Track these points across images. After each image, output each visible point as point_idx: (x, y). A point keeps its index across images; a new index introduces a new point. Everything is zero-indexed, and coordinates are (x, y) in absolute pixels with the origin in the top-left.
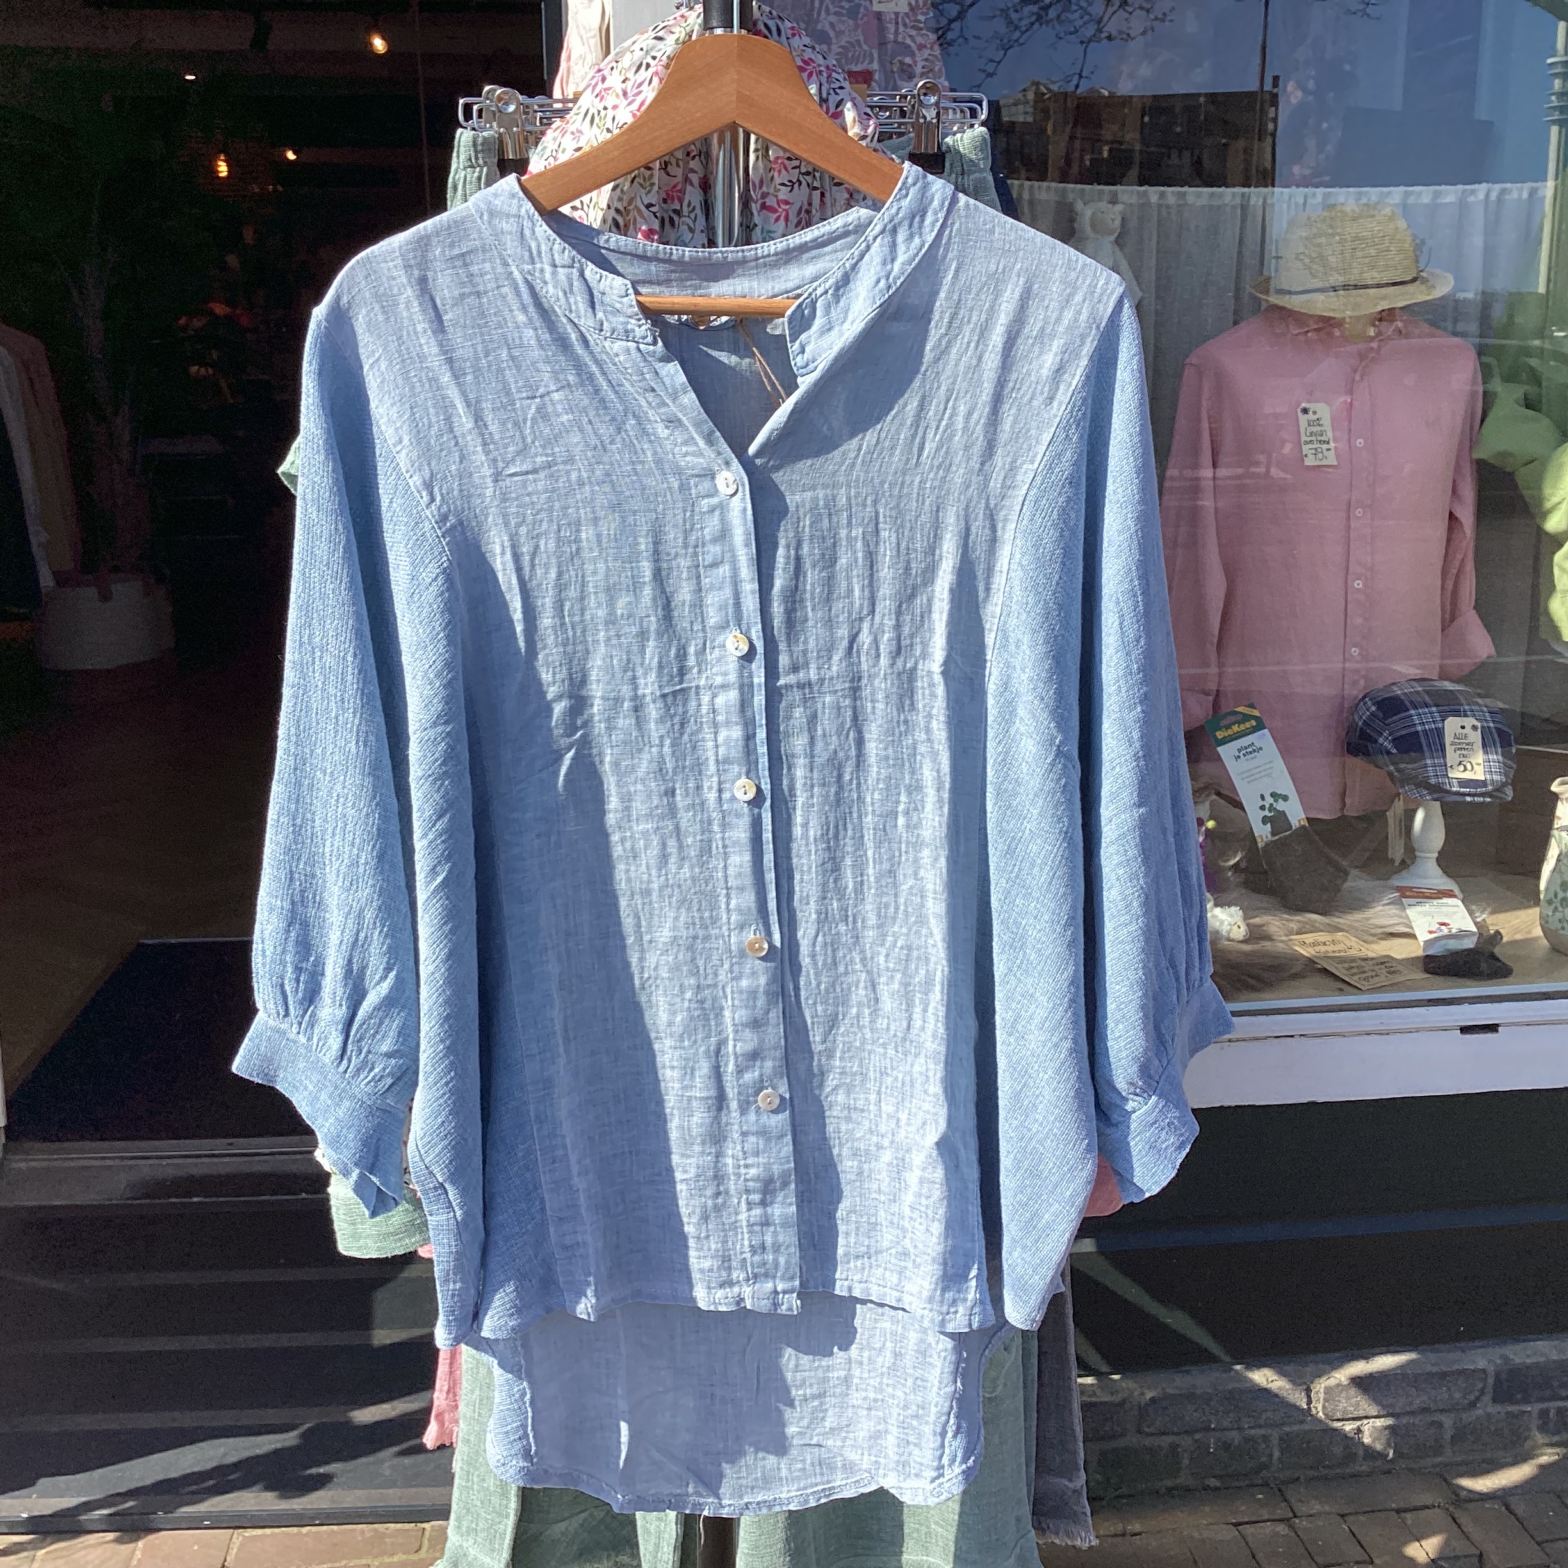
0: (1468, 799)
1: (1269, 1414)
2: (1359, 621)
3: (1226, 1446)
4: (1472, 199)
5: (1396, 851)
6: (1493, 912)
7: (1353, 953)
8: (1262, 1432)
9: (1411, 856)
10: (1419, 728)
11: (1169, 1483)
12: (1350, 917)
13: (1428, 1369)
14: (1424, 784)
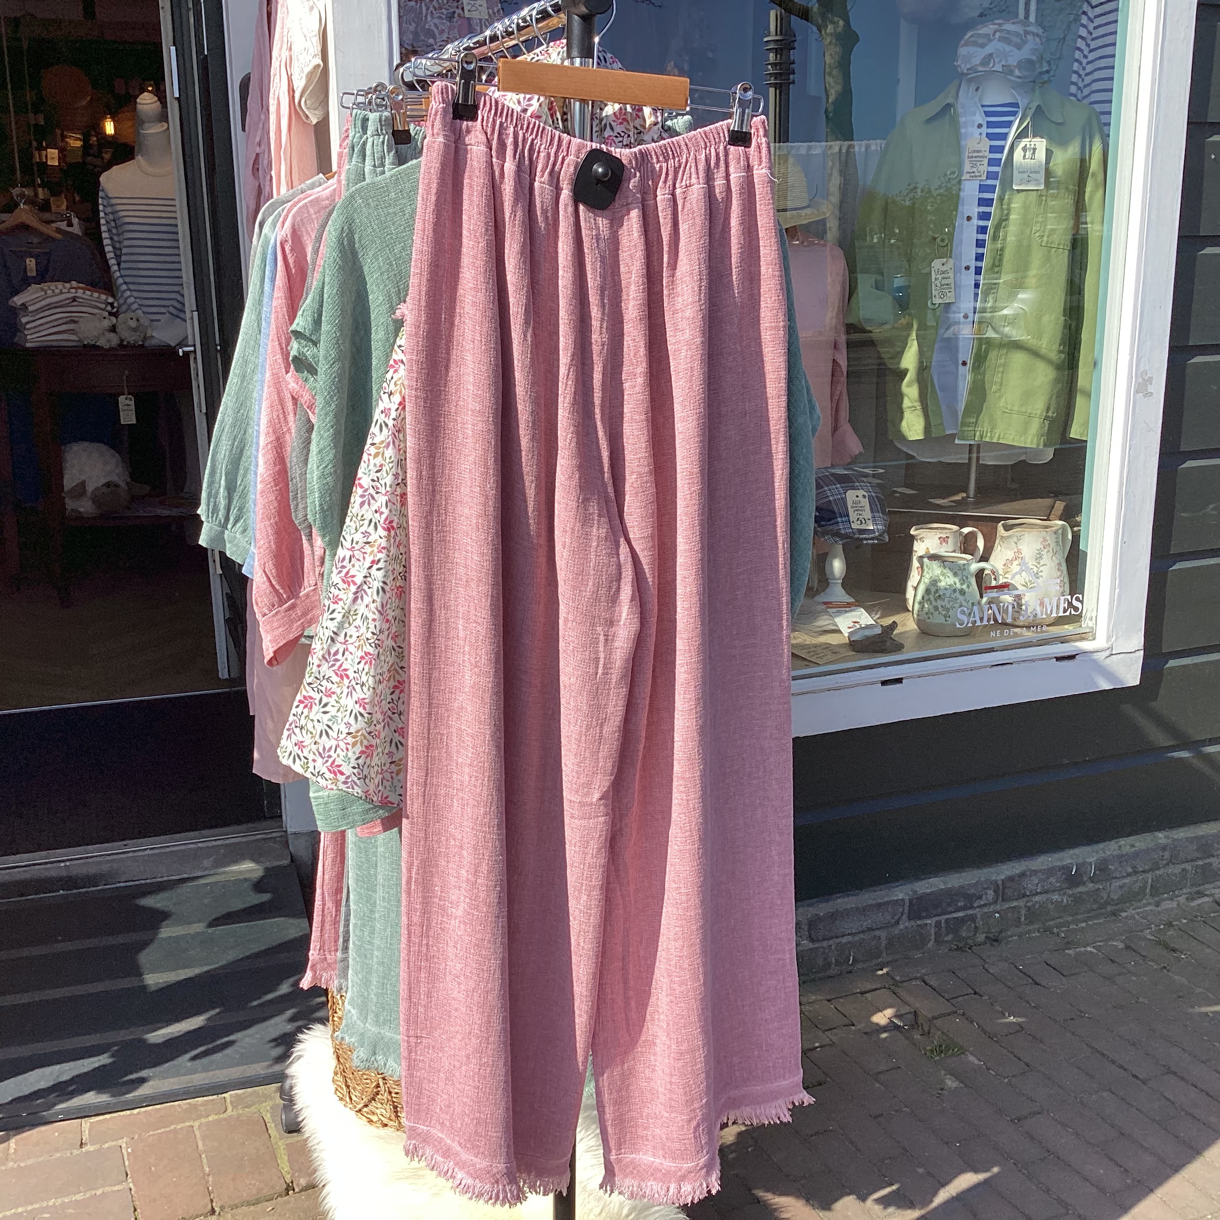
0: (865, 541)
4: (830, 151)
5: (814, 582)
6: (882, 614)
7: (808, 643)
9: (825, 584)
10: (831, 498)
13: (871, 902)
14: (837, 534)
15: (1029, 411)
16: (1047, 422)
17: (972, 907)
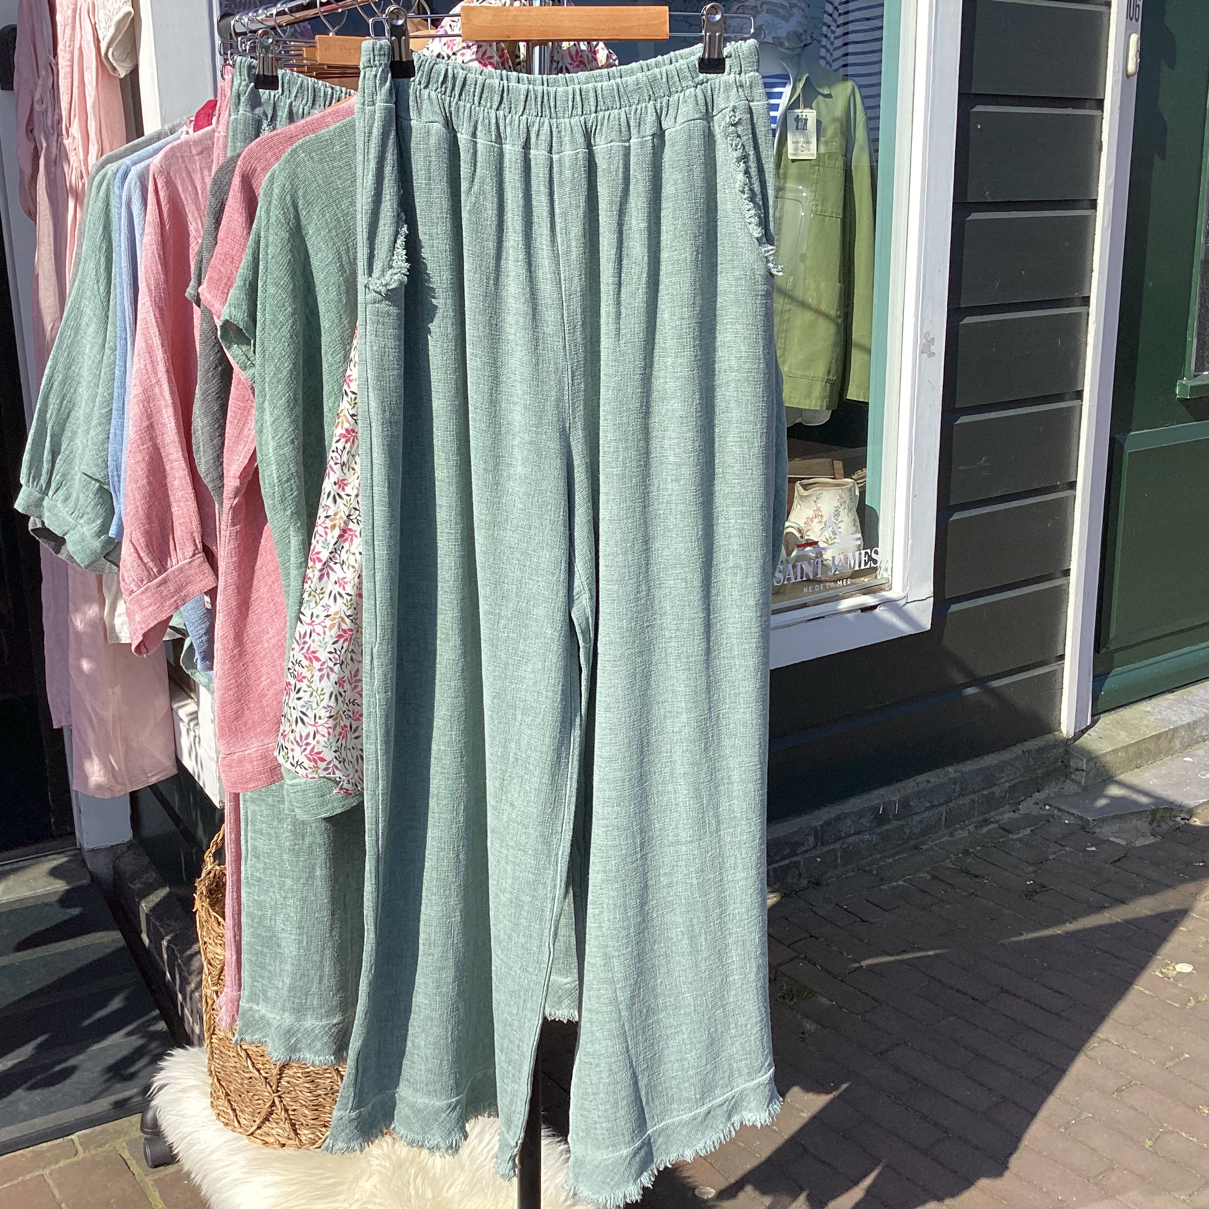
15: (812, 375)
16: (828, 385)
17: (797, 855)
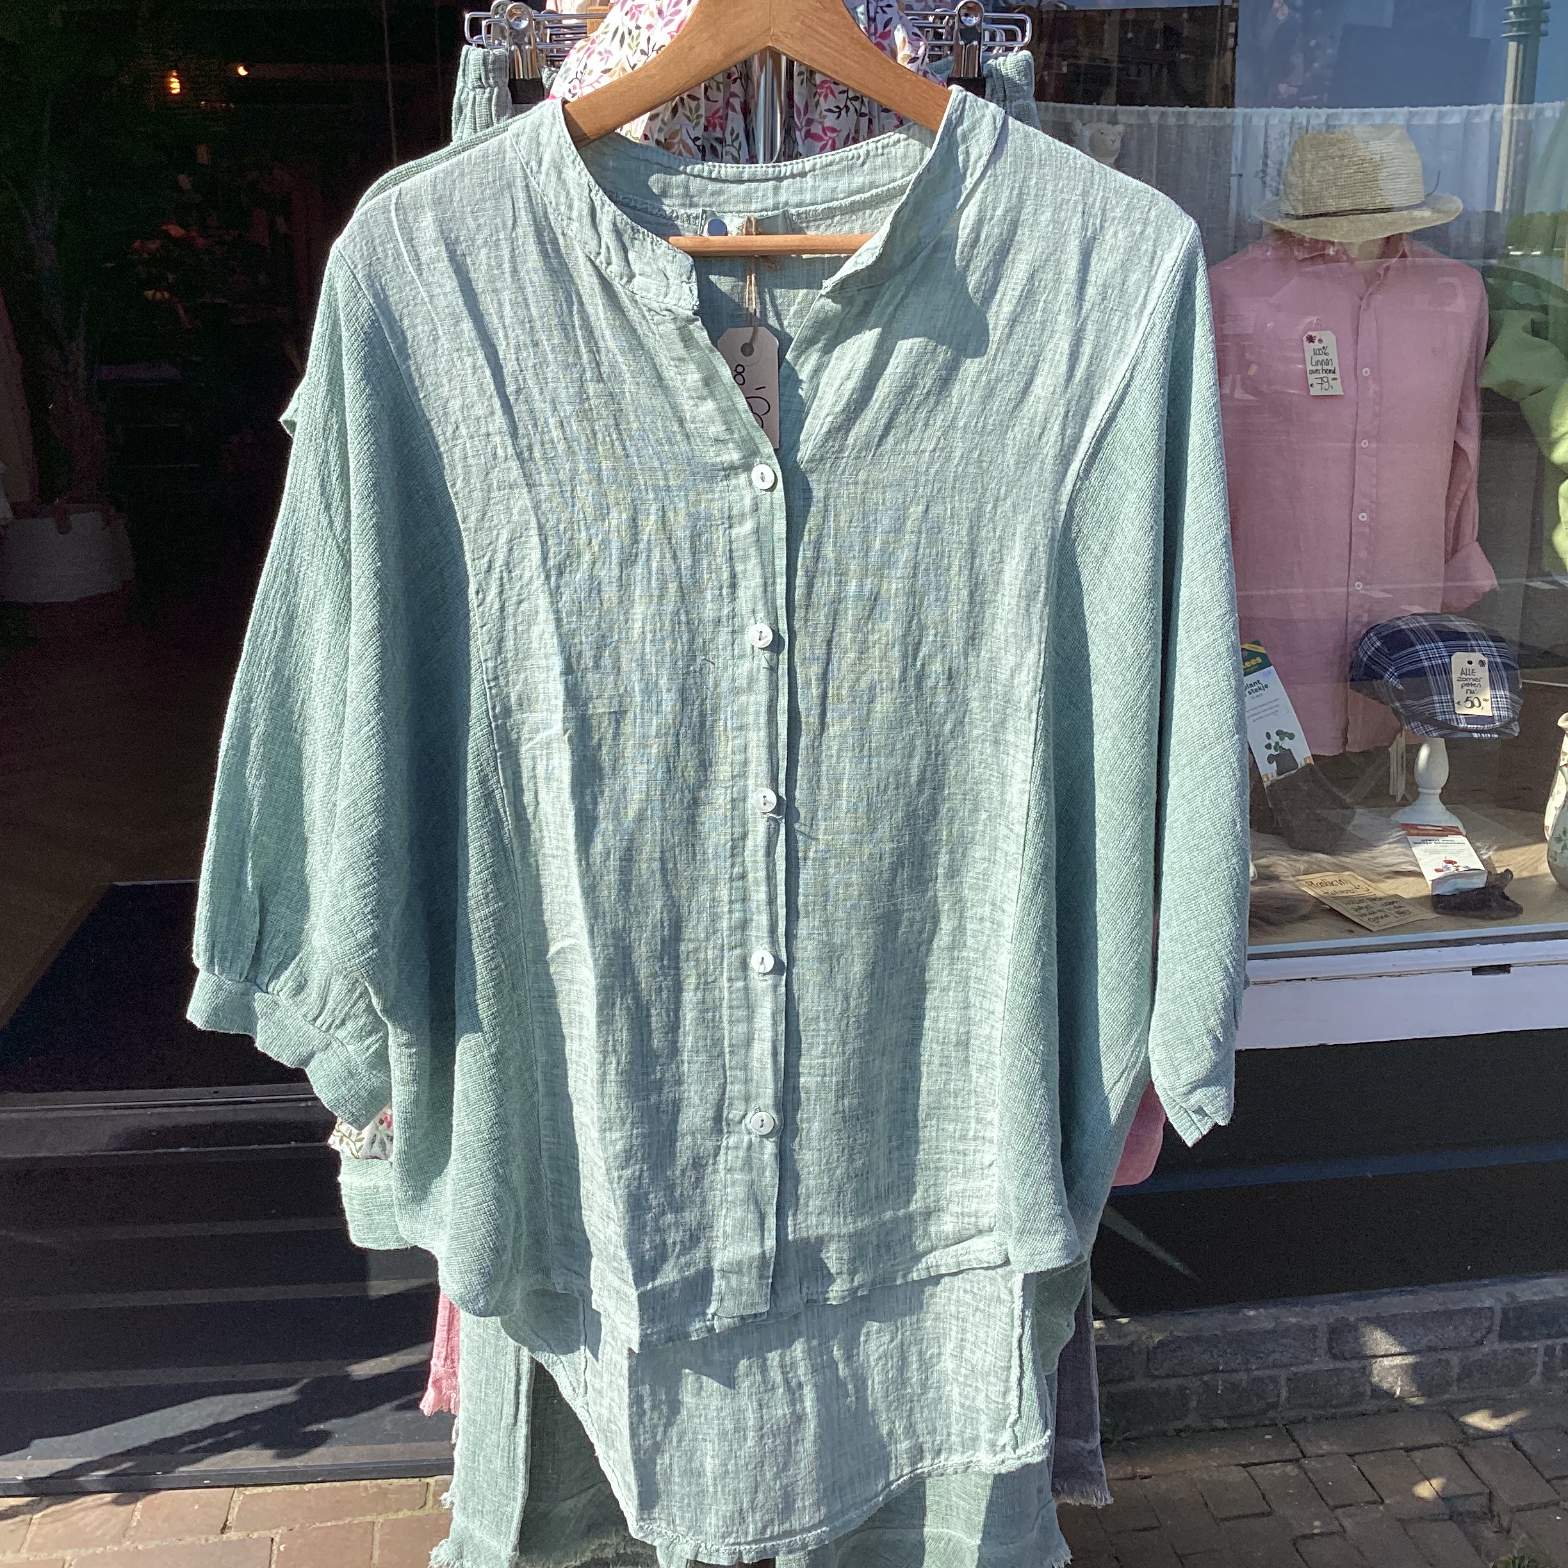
0: (1475, 735)
1: (1277, 1356)
2: (1363, 554)
3: (1235, 1387)
4: (1477, 120)
5: (1399, 788)
6: (1499, 849)
7: (1361, 892)
8: (1268, 1372)
9: (1413, 793)
10: (1426, 664)
11: (1179, 1425)
12: (1355, 856)
13: (1436, 1308)
14: (1431, 720)
